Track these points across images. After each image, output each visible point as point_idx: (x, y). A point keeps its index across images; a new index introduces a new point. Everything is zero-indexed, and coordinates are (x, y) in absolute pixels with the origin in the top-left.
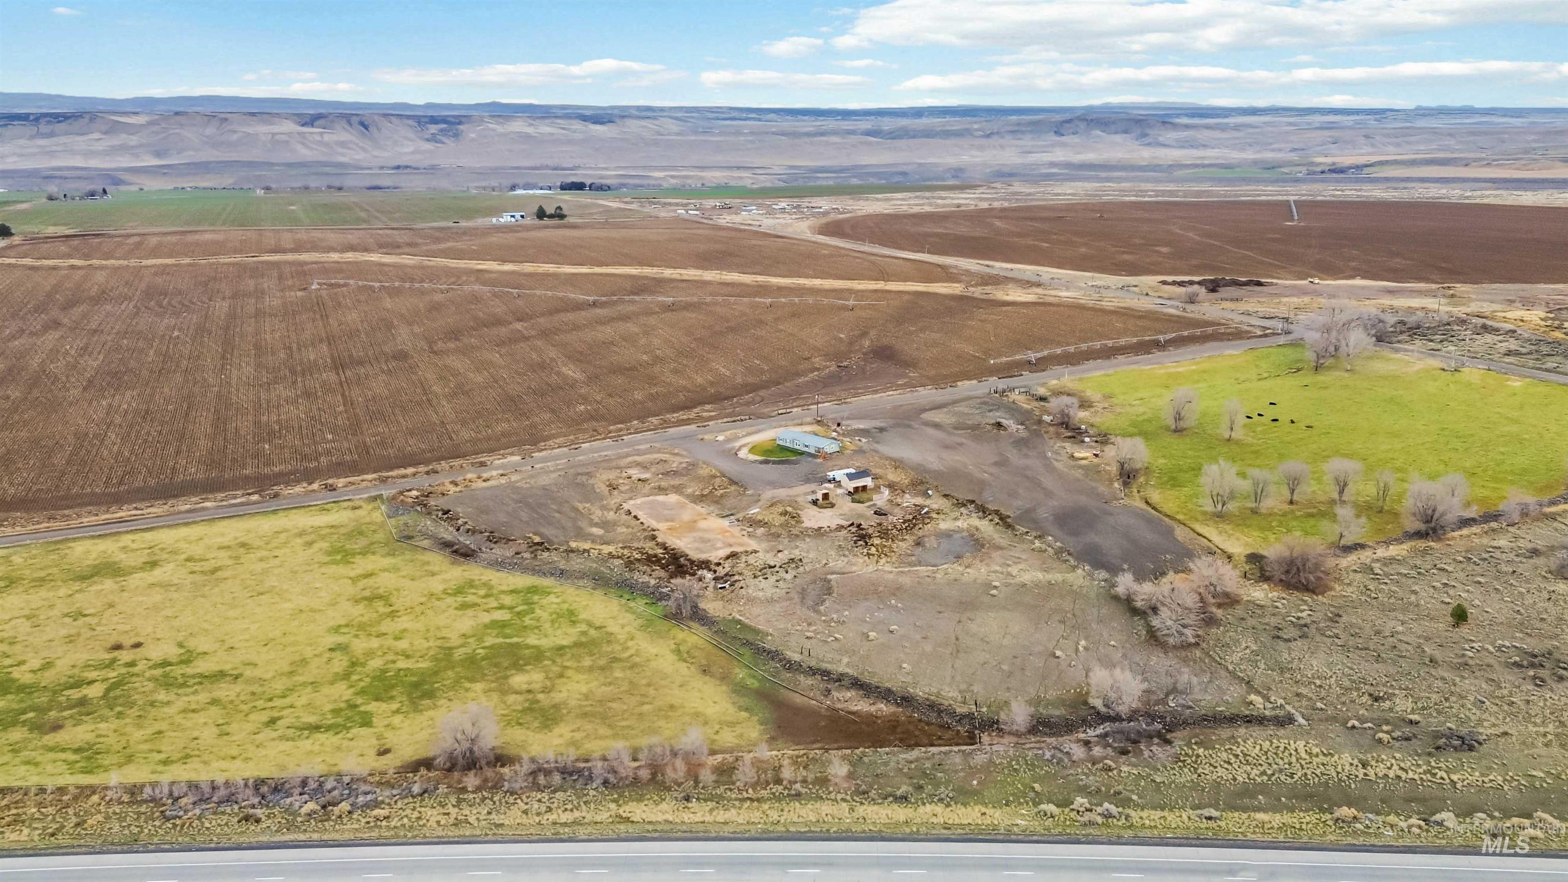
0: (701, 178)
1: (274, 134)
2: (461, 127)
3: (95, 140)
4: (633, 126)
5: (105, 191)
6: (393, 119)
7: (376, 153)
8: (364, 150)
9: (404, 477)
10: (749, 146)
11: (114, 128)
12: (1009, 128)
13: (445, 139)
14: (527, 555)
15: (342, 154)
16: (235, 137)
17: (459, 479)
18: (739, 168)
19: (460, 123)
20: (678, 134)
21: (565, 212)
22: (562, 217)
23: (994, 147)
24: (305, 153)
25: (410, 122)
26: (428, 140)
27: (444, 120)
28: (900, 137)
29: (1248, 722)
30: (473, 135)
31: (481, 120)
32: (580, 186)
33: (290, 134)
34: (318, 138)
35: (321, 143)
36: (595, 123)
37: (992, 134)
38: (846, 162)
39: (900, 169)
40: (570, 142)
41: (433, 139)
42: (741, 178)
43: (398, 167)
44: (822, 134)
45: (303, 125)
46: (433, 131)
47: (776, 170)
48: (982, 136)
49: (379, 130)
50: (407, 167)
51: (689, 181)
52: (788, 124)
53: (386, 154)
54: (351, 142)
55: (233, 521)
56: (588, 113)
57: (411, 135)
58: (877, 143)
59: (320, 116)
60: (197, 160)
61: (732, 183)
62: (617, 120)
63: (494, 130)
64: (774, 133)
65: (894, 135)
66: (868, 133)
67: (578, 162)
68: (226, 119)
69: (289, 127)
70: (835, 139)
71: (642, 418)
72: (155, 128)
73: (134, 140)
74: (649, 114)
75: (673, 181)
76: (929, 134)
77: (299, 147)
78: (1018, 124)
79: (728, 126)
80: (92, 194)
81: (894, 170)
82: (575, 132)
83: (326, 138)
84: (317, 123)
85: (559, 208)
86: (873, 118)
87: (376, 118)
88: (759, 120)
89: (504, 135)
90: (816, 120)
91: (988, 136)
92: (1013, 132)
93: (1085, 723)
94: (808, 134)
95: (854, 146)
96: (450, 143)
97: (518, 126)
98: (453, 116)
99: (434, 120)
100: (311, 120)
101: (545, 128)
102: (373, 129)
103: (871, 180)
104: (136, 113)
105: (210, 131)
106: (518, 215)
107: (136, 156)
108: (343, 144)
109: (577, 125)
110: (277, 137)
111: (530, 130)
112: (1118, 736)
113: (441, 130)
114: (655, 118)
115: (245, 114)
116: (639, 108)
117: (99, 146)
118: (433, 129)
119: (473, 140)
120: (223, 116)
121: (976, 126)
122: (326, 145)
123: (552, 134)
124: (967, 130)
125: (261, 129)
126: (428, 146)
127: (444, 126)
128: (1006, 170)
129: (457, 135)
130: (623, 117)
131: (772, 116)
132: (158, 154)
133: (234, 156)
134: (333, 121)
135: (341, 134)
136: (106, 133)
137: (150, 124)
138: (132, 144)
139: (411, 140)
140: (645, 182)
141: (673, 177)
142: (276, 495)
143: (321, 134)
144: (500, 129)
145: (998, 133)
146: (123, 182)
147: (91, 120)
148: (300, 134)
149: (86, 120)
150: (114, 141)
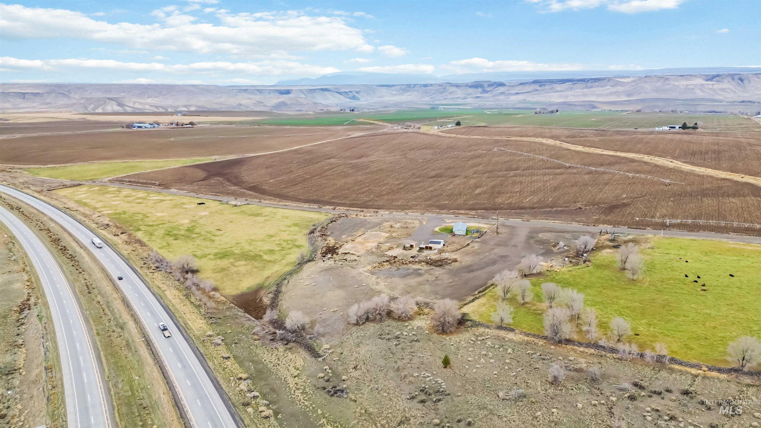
1: (687, 85)
3: (608, 89)
5: (557, 111)
7: (740, 94)
11: (616, 84)
15: (721, 95)
16: (668, 87)
24: (699, 95)
33: (696, 85)
34: (710, 87)
35: (711, 89)
43: (743, 102)
45: (707, 80)
49: (749, 82)
53: (744, 95)
54: (729, 88)
59: (718, 76)
60: (642, 98)
68: (668, 79)
69: (700, 81)
72: (634, 84)
73: (621, 89)
77: (698, 91)
80: (552, 112)
83: (715, 86)
84: (714, 79)
85: (696, 124)
87: (751, 76)
100: (711, 78)
102: (745, 82)
104: (631, 77)
105: (659, 84)
108: (723, 90)
110: (689, 87)
115: (678, 76)
120: (667, 77)
122: (714, 90)
125: (683, 83)
132: (629, 95)
133: (663, 96)
134: (723, 78)
135: (726, 85)
136: (611, 86)
137: (634, 81)
138: (620, 91)
143: (713, 85)
146: (594, 107)
147: (609, 81)
148: (702, 85)
149: (606, 81)
150: (614, 90)
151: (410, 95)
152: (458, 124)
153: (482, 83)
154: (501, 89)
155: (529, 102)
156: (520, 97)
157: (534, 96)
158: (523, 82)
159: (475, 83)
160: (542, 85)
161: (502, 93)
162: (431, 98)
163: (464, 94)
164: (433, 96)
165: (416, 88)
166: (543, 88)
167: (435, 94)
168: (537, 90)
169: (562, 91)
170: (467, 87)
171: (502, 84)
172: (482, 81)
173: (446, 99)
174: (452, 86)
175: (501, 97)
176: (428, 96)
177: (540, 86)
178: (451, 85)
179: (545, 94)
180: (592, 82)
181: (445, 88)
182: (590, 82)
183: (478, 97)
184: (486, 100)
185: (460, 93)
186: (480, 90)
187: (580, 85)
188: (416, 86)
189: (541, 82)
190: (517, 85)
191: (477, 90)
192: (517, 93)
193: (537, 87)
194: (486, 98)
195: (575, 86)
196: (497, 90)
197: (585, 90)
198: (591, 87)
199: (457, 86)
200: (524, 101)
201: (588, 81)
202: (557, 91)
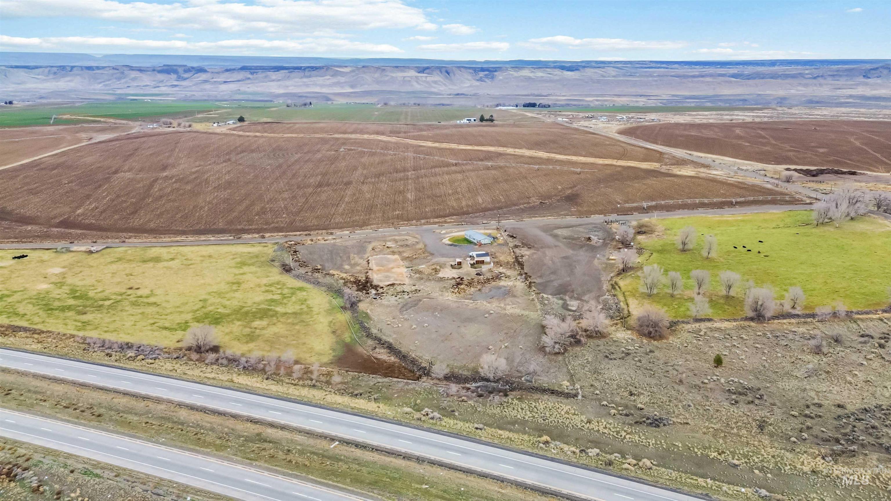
0: (614, 101)
1: (404, 77)
2: (495, 73)
3: (328, 79)
4: (589, 72)
5: (311, 103)
6: (462, 69)
7: (451, 87)
8: (445, 85)
9: (295, 235)
10: (654, 83)
11: (336, 74)
12: (831, 73)
13: (486, 80)
14: (310, 274)
15: (435, 88)
16: (386, 79)
17: (314, 239)
18: (641, 96)
19: (496, 71)
20: (614, 76)
21: (494, 118)
22: (492, 121)
23: (815, 85)
24: (417, 87)
25: (471, 71)
26: (478, 80)
27: (487, 70)
28: (754, 78)
29: (552, 393)
30: (501, 78)
31: (507, 69)
32: (533, 105)
33: (411, 77)
34: (424, 79)
35: (425, 81)
36: (568, 70)
37: (818, 76)
38: (711, 93)
39: (742, 98)
40: (551, 81)
41: (481, 80)
42: (637, 101)
43: (458, 94)
44: (702, 76)
45: (419, 73)
46: (481, 76)
47: (665, 97)
48: (810, 78)
49: (454, 75)
50: (462, 94)
51: (606, 103)
52: (682, 71)
53: (455, 88)
54: (440, 81)
55: (214, 246)
56: (568, 65)
57: (470, 77)
58: (735, 82)
59: (428, 68)
60: (367, 90)
61: (632, 104)
62: (580, 69)
63: (512, 75)
64: (672, 76)
65: (749, 77)
66: (734, 76)
67: (550, 92)
68: (384, 70)
69: (413, 73)
70: (708, 79)
71: (418, 220)
72: (353, 74)
73: (342, 79)
74: (602, 65)
75: (597, 103)
76: (774, 76)
77: (415, 84)
78: (838, 71)
79: (646, 72)
80: (305, 105)
81: (738, 98)
82: (556, 75)
83: (428, 79)
84: (425, 71)
85: (492, 116)
86: (741, 66)
87: (454, 69)
88: (667, 68)
89: (516, 77)
90: (704, 68)
91: (815, 78)
92: (833, 76)
93: (474, 380)
94: (694, 76)
95: (719, 83)
96: (488, 81)
97: (526, 73)
98: (492, 68)
99: (483, 70)
100: (423, 70)
101: (540, 74)
102: (451, 74)
103: (720, 103)
104: (346, 67)
105: (377, 75)
106: (472, 119)
107: (342, 87)
108: (435, 82)
109: (557, 72)
110: (406, 79)
111: (531, 75)
112: (483, 388)
113: (486, 75)
114: (604, 68)
115: (393, 67)
116: (596, 62)
117: (328, 82)
118: (482, 74)
119: (500, 80)
120: (383, 68)
121: (807, 72)
122: (428, 82)
123: (542, 77)
124: (800, 74)
125: (399, 75)
126: (478, 83)
127: (487, 73)
128: (815, 99)
129: (493, 78)
130: (584, 67)
131: (676, 66)
132: (352, 87)
133: (385, 88)
134: (432, 71)
135: (437, 77)
136: (332, 76)
137: (353, 71)
138: (342, 81)
139: (469, 80)
140: (581, 103)
141: (597, 100)
142: (239, 238)
143: (426, 77)
144: (515, 74)
145: (822, 76)
146: (328, 99)
147: (327, 69)
148: (417, 77)
149: (325, 70)
150: (334, 80)
151: (69, 81)
152: (241, 120)
153: (175, 68)
154: (203, 76)
155: (245, 93)
156: (233, 87)
157: (249, 86)
158: (229, 68)
159: (165, 68)
160: (254, 73)
161: (205, 81)
162: (105, 85)
163: (154, 81)
164: (107, 83)
165: (75, 71)
166: (255, 76)
167: (109, 80)
168: (249, 78)
169: (279, 80)
170: (156, 72)
171: (201, 70)
172: (175, 65)
173: (129, 87)
174: (133, 70)
175: (207, 86)
176: (100, 83)
177: (252, 73)
178: (132, 68)
179: (261, 84)
180: (309, 71)
181: (123, 73)
182: (307, 70)
183: (176, 86)
184: (187, 89)
185: (146, 79)
186: (174, 76)
187: (296, 74)
188: (75, 69)
189: (251, 69)
190: (223, 72)
191: (170, 76)
192: (225, 82)
193: (248, 75)
194: (187, 87)
195: (293, 75)
196: (198, 78)
197: (305, 80)
198: (310, 77)
199: (140, 70)
200: (238, 92)
201: (305, 69)
202: (273, 81)
